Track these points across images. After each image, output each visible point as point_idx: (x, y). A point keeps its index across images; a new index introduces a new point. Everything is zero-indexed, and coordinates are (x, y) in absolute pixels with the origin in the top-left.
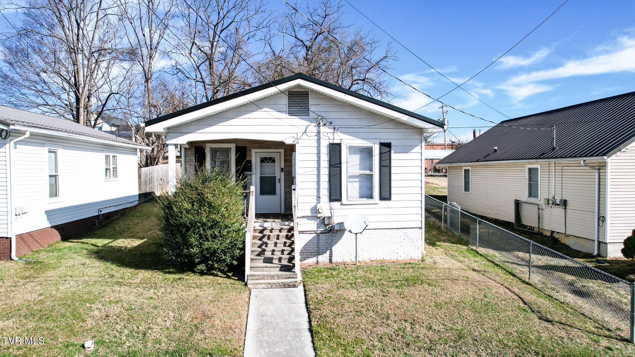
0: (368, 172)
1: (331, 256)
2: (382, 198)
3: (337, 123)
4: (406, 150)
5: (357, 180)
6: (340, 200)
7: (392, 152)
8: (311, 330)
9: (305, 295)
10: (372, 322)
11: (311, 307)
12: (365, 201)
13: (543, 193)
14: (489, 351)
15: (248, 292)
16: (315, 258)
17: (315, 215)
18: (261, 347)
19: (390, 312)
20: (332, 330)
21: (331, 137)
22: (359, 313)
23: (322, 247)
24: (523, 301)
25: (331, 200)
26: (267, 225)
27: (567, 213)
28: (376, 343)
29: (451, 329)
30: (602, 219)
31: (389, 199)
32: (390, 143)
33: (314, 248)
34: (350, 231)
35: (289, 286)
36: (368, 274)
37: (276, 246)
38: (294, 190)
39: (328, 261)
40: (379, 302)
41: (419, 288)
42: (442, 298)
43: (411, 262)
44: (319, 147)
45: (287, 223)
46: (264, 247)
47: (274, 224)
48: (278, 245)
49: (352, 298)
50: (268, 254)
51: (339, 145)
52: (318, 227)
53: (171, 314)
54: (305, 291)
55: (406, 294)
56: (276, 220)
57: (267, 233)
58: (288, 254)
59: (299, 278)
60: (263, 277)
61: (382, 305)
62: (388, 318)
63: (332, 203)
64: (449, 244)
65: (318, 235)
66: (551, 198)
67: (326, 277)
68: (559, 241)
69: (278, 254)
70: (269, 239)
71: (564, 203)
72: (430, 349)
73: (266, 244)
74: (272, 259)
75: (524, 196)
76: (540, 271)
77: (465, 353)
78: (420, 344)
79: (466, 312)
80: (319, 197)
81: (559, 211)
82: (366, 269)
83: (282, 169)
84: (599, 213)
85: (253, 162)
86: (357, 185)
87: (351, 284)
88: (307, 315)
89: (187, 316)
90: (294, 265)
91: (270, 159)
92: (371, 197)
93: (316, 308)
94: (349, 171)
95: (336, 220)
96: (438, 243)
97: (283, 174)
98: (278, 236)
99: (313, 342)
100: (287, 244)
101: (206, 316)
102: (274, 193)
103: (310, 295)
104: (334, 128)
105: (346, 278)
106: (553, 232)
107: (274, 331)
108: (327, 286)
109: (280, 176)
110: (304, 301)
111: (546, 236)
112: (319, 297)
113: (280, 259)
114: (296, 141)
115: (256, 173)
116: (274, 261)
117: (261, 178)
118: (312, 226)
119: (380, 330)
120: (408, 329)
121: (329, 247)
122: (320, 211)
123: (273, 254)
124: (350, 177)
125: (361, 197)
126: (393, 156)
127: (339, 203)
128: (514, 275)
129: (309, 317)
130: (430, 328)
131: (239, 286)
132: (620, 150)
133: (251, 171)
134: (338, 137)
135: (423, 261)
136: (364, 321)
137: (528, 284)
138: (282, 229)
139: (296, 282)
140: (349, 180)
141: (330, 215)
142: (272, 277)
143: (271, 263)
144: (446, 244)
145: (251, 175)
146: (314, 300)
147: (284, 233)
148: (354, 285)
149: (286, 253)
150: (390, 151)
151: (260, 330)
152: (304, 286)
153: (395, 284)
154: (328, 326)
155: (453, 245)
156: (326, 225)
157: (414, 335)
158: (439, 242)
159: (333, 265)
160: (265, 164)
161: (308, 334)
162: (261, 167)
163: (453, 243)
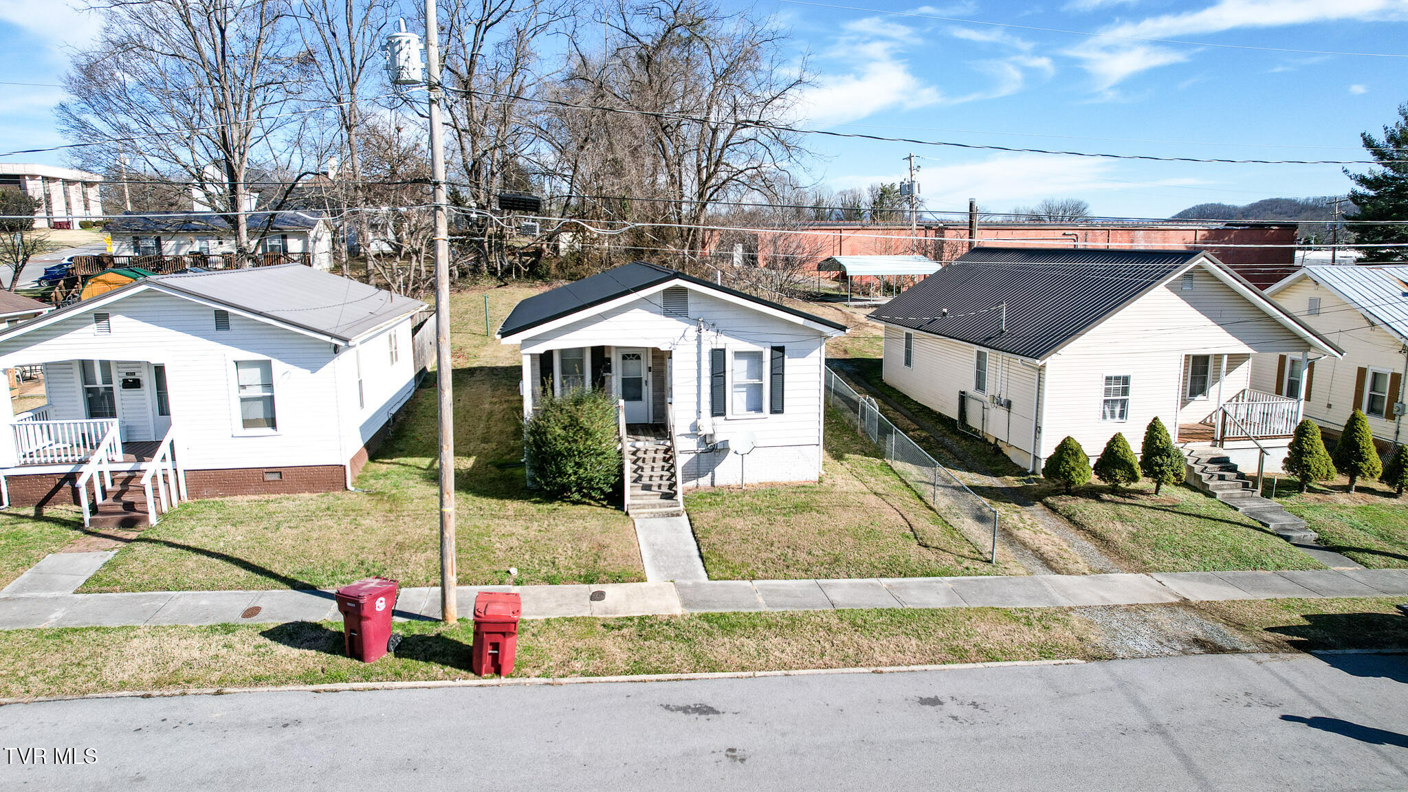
0: (757, 381)
1: (713, 478)
2: (773, 411)
3: (720, 324)
4: (803, 354)
5: (745, 389)
6: (723, 414)
7: (786, 357)
8: (701, 557)
9: (691, 524)
10: (757, 548)
11: (699, 536)
12: (753, 414)
13: (991, 387)
14: (858, 571)
15: (632, 522)
16: (695, 481)
17: (695, 432)
18: (660, 571)
19: (774, 539)
20: (720, 556)
21: (714, 342)
22: (745, 541)
23: (702, 469)
24: (911, 528)
25: (713, 415)
26: (638, 445)
27: (1011, 418)
28: (760, 566)
29: (829, 553)
30: (1038, 430)
31: (782, 412)
32: (784, 347)
33: (694, 470)
34: (736, 453)
35: (673, 515)
36: (755, 500)
37: (652, 470)
38: (671, 403)
39: (709, 484)
40: (764, 531)
41: (806, 515)
42: (827, 526)
43: (806, 484)
44: (699, 353)
45: (662, 442)
46: (639, 472)
47: (647, 443)
48: (655, 470)
49: (738, 527)
50: (645, 480)
51: (724, 350)
52: (699, 447)
53: (569, 545)
54: (690, 520)
55: (792, 522)
56: (649, 438)
57: (640, 454)
58: (667, 480)
59: (682, 507)
60: (644, 507)
61: (767, 533)
62: (772, 545)
63: (714, 418)
64: (860, 457)
65: (698, 455)
66: (997, 395)
67: (710, 504)
68: (1002, 452)
69: (656, 481)
70: (644, 462)
71: (1008, 405)
72: (807, 570)
73: (642, 469)
74: (651, 486)
75: (970, 389)
76: (956, 492)
77: (838, 573)
78: (798, 566)
79: (846, 540)
80: (699, 412)
81: (1002, 412)
82: (753, 494)
83: (650, 368)
84: (1037, 422)
85: (613, 360)
86: (744, 395)
87: (737, 512)
88: (695, 543)
89: (584, 546)
90: (676, 493)
91: (634, 355)
92: (759, 409)
93: (703, 537)
94: (734, 380)
95: (718, 438)
96: (847, 456)
97: (650, 374)
98: (654, 458)
99: (704, 566)
100: (666, 469)
101: (602, 547)
102: (640, 398)
103: (696, 524)
104: (718, 331)
105: (731, 505)
106: (997, 439)
107: (668, 557)
108: (712, 514)
109: (647, 377)
110: (690, 530)
111: (990, 444)
112: (706, 526)
113: (660, 486)
114: (673, 347)
115: (617, 375)
116: (653, 489)
117: (623, 379)
118: (692, 444)
119: (764, 555)
120: (790, 554)
121: (711, 468)
122: (701, 428)
123: (650, 480)
124: (736, 386)
125: (749, 410)
126: (787, 361)
127: (724, 418)
128: (921, 498)
129: (698, 545)
130: (810, 553)
131: (620, 516)
132: (1055, 352)
133: (610, 372)
134: (722, 341)
135: (820, 481)
136: (750, 548)
137: (931, 508)
138: (657, 449)
139: (679, 511)
140: (734, 390)
141: (712, 432)
142: (654, 506)
143: (651, 490)
144: (857, 456)
145: (611, 377)
146: (701, 529)
147: (660, 455)
148: (740, 513)
149: (664, 478)
150: (783, 356)
151: (654, 558)
152: (688, 515)
153: (784, 512)
154: (717, 553)
155: (865, 458)
156: (707, 444)
157: (794, 559)
158: (849, 453)
159: (717, 489)
160: (628, 362)
161: (700, 560)
162: (623, 365)
163: (866, 455)
